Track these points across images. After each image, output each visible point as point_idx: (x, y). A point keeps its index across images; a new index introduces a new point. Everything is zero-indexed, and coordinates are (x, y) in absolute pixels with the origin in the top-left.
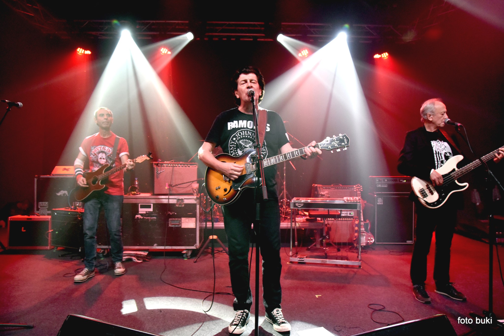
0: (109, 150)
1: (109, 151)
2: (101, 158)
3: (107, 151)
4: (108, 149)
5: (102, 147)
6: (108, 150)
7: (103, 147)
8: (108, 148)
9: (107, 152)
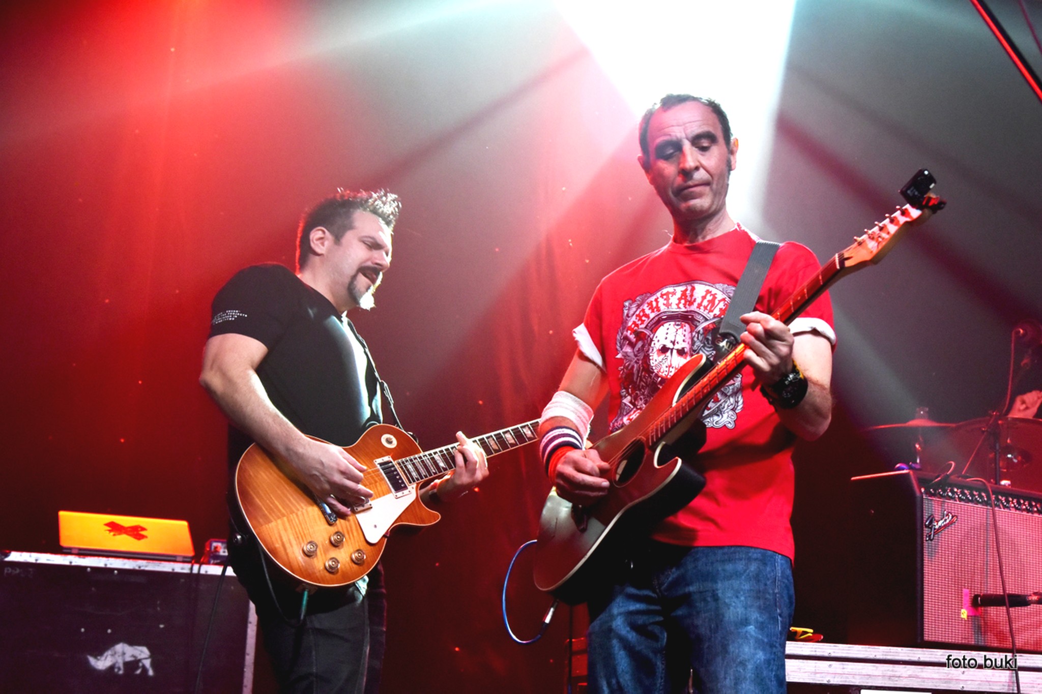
0: (709, 298)
1: (712, 302)
2: (664, 350)
3: (699, 306)
4: (708, 292)
5: (679, 295)
6: (704, 298)
7: (684, 293)
8: (708, 288)
9: (701, 311)
